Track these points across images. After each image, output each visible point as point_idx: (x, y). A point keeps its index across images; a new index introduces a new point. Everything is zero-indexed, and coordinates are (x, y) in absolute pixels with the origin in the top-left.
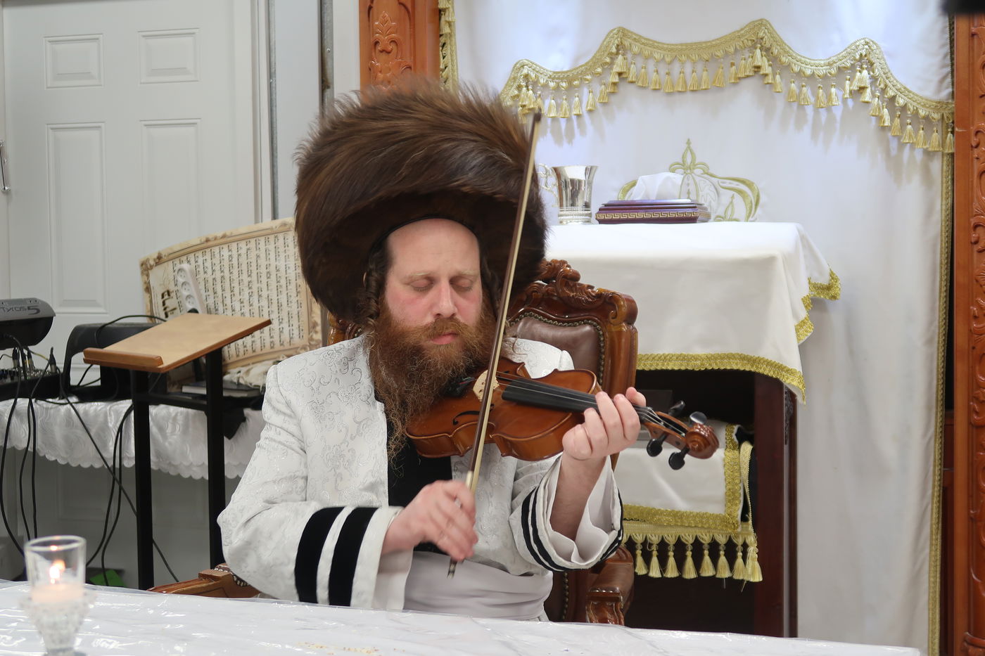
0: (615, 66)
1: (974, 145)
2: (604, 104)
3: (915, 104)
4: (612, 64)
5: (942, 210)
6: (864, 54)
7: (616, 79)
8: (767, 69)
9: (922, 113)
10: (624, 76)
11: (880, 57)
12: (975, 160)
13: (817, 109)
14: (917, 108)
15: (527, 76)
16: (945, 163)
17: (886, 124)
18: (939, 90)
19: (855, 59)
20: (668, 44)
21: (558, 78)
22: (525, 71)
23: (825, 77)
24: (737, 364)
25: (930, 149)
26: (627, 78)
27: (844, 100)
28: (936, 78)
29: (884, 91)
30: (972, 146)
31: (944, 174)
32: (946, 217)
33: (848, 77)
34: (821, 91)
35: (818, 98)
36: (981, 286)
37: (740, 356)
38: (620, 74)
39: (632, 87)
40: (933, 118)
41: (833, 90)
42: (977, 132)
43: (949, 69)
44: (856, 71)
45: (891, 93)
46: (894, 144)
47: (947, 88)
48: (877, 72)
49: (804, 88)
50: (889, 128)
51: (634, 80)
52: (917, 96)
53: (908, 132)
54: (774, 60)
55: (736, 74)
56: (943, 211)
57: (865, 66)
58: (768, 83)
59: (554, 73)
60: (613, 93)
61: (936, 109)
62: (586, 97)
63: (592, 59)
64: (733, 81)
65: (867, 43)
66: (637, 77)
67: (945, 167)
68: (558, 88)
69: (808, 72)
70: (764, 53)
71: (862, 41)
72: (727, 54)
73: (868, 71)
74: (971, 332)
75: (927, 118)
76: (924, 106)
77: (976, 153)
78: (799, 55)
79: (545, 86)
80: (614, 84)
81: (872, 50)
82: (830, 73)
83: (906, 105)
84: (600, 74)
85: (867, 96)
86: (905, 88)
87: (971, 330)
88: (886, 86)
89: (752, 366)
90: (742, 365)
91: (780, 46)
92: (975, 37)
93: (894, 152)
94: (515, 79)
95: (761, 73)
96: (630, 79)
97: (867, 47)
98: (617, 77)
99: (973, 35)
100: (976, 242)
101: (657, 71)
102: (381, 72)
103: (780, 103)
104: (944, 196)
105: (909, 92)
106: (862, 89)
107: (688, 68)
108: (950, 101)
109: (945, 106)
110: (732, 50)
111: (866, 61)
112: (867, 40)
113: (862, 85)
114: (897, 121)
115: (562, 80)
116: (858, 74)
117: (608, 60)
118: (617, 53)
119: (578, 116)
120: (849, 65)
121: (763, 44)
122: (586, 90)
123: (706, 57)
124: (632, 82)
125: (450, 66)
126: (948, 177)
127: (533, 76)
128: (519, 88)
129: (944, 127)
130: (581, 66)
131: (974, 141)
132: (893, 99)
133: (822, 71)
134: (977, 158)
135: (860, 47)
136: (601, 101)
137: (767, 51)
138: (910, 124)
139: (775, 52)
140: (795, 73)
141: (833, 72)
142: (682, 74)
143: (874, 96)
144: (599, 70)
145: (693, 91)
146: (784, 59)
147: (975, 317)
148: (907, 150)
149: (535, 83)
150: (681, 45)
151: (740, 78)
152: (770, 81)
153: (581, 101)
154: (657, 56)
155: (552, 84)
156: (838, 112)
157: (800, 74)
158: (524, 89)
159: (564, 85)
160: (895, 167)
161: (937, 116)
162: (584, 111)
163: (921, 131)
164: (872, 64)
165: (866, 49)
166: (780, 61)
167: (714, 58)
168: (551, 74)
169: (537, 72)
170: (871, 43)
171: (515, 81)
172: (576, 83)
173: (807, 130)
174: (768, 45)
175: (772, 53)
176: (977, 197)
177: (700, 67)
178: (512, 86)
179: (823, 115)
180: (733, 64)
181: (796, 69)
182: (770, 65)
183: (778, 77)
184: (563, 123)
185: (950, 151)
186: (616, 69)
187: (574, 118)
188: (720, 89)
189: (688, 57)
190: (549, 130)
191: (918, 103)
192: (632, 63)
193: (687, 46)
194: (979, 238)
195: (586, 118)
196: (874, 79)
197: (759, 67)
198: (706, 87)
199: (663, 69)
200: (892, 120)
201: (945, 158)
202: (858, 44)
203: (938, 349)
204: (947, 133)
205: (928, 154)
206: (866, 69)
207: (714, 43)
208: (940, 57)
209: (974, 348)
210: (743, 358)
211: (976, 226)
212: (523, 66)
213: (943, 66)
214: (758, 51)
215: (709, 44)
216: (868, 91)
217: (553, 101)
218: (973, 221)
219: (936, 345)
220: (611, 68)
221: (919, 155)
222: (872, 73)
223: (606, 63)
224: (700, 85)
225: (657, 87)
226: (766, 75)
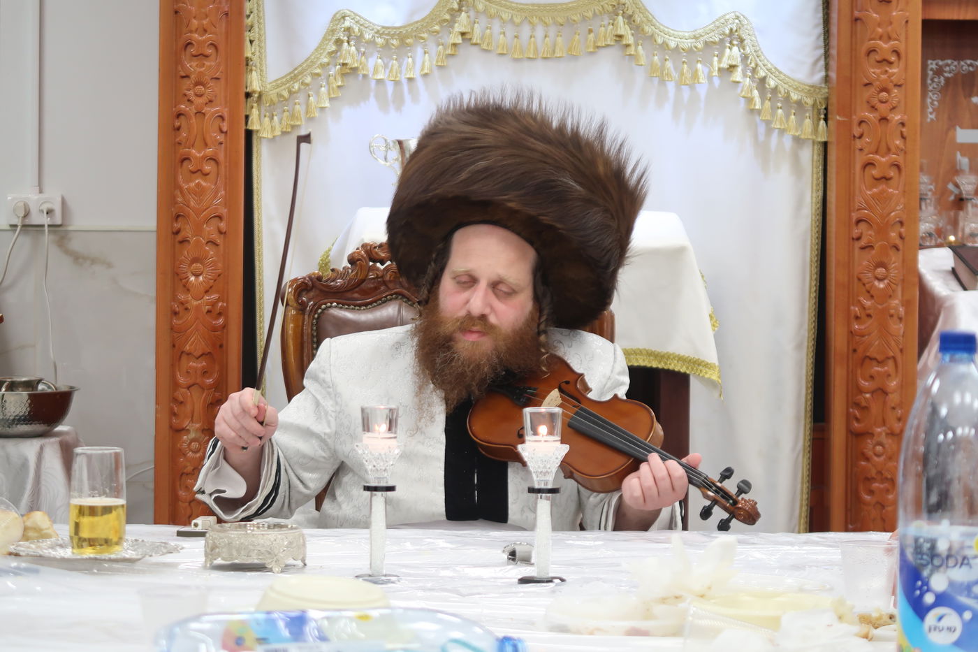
0: (457, 25)
1: (857, 135)
2: (440, 67)
3: (786, 86)
4: (451, 23)
5: (812, 203)
6: (735, 29)
7: (459, 40)
8: (630, 39)
9: (795, 96)
10: (468, 36)
11: (751, 33)
12: (857, 152)
13: (679, 85)
14: (788, 92)
15: (348, 30)
16: (816, 152)
17: (757, 107)
18: (812, 73)
19: (724, 34)
20: (517, 3)
21: (388, 34)
22: (347, 23)
23: (690, 51)
24: (644, 360)
25: (802, 137)
26: (470, 39)
27: (710, 78)
28: (810, 60)
29: (754, 71)
30: (854, 136)
31: (815, 163)
32: (816, 211)
33: (716, 53)
34: (685, 66)
35: (682, 74)
36: (864, 285)
37: (647, 351)
38: (463, 34)
39: (474, 50)
40: (805, 102)
41: (699, 66)
42: (861, 122)
43: (822, 51)
44: (725, 47)
45: (762, 73)
46: (762, 129)
47: (820, 71)
48: (748, 50)
49: (667, 62)
50: (759, 112)
51: (478, 42)
52: (789, 78)
53: (779, 116)
54: (637, 29)
55: (595, 42)
56: (814, 204)
57: (735, 42)
58: (630, 55)
59: (383, 27)
60: (452, 55)
61: (809, 94)
62: (420, 59)
63: (429, 15)
64: (592, 50)
65: (737, 18)
66: (482, 38)
67: (815, 157)
68: (387, 45)
69: (672, 45)
70: (626, 21)
71: (733, 14)
72: (584, 19)
73: (739, 48)
74: (851, 333)
75: (799, 104)
76: (796, 89)
77: (858, 144)
78: (662, 25)
79: (372, 43)
80: (455, 45)
81: (743, 26)
82: (696, 47)
83: (776, 87)
84: (438, 32)
85: (737, 75)
86: (775, 68)
87: (852, 332)
88: (757, 65)
89: (660, 362)
90: (649, 362)
91: (642, 13)
92: (859, 21)
93: (762, 138)
94: (333, 31)
95: (624, 43)
96: (474, 41)
97: (737, 21)
98: (460, 38)
99: (857, 19)
100: (858, 239)
101: (504, 33)
102: (195, 18)
103: (640, 76)
104: (814, 188)
105: (780, 72)
106: (733, 67)
107: (540, 32)
108: (823, 85)
109: (818, 90)
110: (590, 14)
111: (735, 37)
112: (738, 14)
113: (734, 63)
114: (768, 104)
115: (393, 36)
116: (728, 50)
117: (447, 17)
118: (460, 10)
119: (410, 80)
120: (717, 40)
121: (625, 10)
122: (419, 51)
123: (560, 20)
124: (476, 44)
125: (255, 11)
126: (819, 167)
127: (356, 30)
128: (339, 42)
129: (815, 113)
130: (417, 22)
131: (857, 131)
132: (763, 80)
133: (687, 44)
134: (861, 150)
135: (730, 21)
136: (439, 64)
137: (630, 19)
138: (781, 108)
139: (638, 20)
140: (659, 45)
141: (700, 46)
142: (533, 39)
143: (745, 75)
144: (437, 28)
145: (545, 58)
146: (646, 28)
147: (857, 318)
148: (775, 137)
149: (360, 38)
150: (533, 5)
151: (598, 47)
152: (632, 53)
153: (414, 62)
154: (505, 16)
155: (380, 41)
156: (702, 90)
157: (664, 46)
158: (346, 44)
159: (395, 42)
160: (763, 153)
161: (810, 101)
162: (416, 74)
163: (793, 117)
164: (742, 41)
165: (737, 24)
166: (643, 30)
167: (570, 23)
168: (379, 28)
169: (361, 25)
170: (742, 17)
171: (333, 35)
172: (408, 41)
173: (668, 108)
174: (630, 12)
175: (634, 21)
176: (861, 192)
177: (552, 31)
178: (330, 40)
179: (686, 92)
180: (590, 31)
181: (660, 41)
182: (633, 35)
183: (640, 47)
184: (390, 88)
185: (823, 140)
186: (458, 28)
187: (404, 82)
188: (574, 57)
189: (541, 19)
190: (372, 94)
191: (790, 86)
192: (475, 23)
193: (539, 7)
194: (862, 234)
195: (420, 83)
196: (745, 58)
197: (620, 37)
198: (561, 55)
199: (510, 31)
200: (763, 103)
201: (816, 147)
202: (727, 17)
203: (807, 355)
204: (820, 119)
205: (798, 140)
206: (737, 45)
207: (570, 5)
208: (813, 38)
209: (855, 351)
210: (650, 354)
211: (859, 221)
212: (344, 18)
213: (817, 48)
214: (620, 18)
215: (564, 6)
216: (740, 69)
217: (380, 61)
218: (855, 216)
219: (805, 350)
220: (452, 27)
221: (788, 142)
222: (742, 51)
223: (446, 20)
224: (554, 52)
225: (505, 52)
226: (628, 46)
